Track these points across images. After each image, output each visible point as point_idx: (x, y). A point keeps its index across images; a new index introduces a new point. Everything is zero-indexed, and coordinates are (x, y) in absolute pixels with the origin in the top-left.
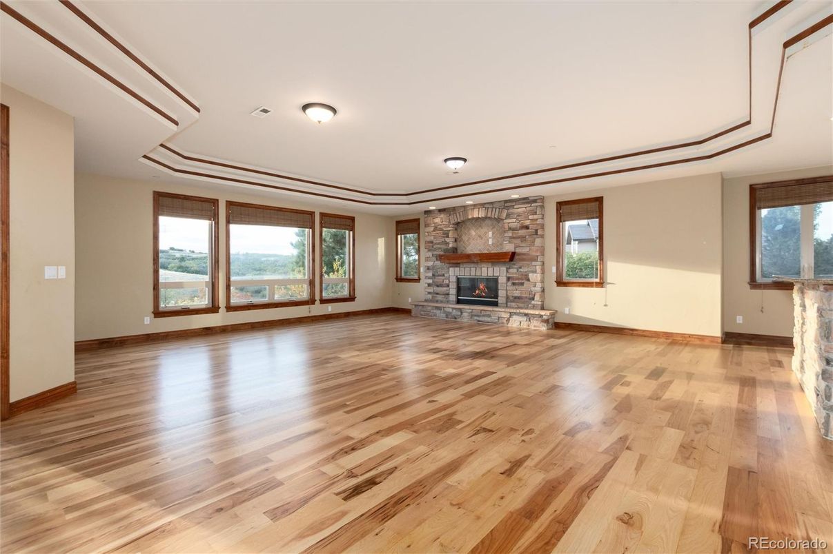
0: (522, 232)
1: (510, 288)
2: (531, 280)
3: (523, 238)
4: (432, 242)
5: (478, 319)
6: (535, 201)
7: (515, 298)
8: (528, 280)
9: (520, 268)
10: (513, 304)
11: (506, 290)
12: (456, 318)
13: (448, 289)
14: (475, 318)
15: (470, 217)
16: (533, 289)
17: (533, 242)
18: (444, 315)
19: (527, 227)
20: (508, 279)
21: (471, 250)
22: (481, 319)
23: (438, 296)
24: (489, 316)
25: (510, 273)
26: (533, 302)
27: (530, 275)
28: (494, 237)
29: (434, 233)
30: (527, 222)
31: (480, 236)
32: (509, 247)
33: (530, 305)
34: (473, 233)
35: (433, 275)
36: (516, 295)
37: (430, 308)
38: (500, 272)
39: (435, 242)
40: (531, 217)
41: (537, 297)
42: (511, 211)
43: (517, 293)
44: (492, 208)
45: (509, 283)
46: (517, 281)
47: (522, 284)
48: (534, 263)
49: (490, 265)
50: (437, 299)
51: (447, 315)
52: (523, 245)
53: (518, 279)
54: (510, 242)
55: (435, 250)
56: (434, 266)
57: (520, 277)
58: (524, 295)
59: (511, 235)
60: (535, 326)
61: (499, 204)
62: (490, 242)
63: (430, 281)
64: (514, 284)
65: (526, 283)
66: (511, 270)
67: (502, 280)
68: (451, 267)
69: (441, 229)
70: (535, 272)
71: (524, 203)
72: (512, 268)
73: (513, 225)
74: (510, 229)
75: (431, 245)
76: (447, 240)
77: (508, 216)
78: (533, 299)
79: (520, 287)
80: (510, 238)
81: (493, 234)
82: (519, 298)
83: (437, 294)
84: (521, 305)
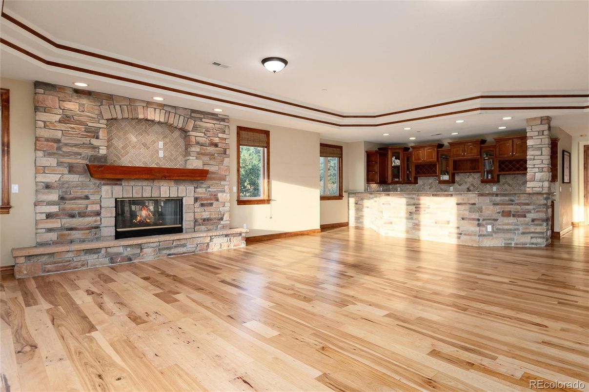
0: (211, 149)
1: (198, 210)
2: (220, 200)
3: (212, 156)
4: (58, 141)
5: (168, 252)
6: (223, 120)
7: (204, 220)
8: (217, 200)
9: (209, 187)
10: (203, 228)
11: (194, 212)
12: (130, 259)
13: (98, 218)
14: (165, 252)
15: (141, 116)
16: (221, 209)
17: (222, 161)
18: (107, 260)
19: (216, 145)
20: (196, 199)
21: (130, 162)
22: (172, 251)
23: (73, 232)
24: (184, 245)
25: (198, 193)
26: (222, 222)
27: (220, 195)
28: (165, 150)
29: (63, 126)
30: (216, 140)
31: (144, 145)
32: (194, 163)
33: (219, 226)
34: (133, 138)
35: (62, 198)
36: (205, 217)
37: (70, 255)
38: (186, 192)
39: (64, 140)
40: (220, 135)
41: (226, 217)
42: (198, 123)
43: (206, 215)
44: (175, 114)
45: (198, 204)
46: (205, 202)
47: (211, 204)
48: (222, 183)
49: (172, 183)
50: (72, 237)
51: (112, 259)
52: (211, 162)
53: (207, 199)
54: (197, 158)
55: (68, 154)
56: (61, 185)
57: (208, 197)
58: (213, 217)
59: (198, 150)
60: (235, 246)
61: (185, 112)
62: (161, 154)
63: (54, 209)
64: (202, 205)
65: (215, 203)
66: (199, 190)
67: (188, 202)
68: (104, 184)
69: (81, 123)
70: (224, 191)
71: (213, 119)
72: (201, 187)
73: (202, 140)
74: (198, 143)
75: (55, 145)
76: (95, 142)
77: (195, 128)
78: (222, 219)
79: (209, 208)
80: (198, 153)
81: (165, 144)
82: (208, 220)
83: (71, 229)
84: (210, 227)
